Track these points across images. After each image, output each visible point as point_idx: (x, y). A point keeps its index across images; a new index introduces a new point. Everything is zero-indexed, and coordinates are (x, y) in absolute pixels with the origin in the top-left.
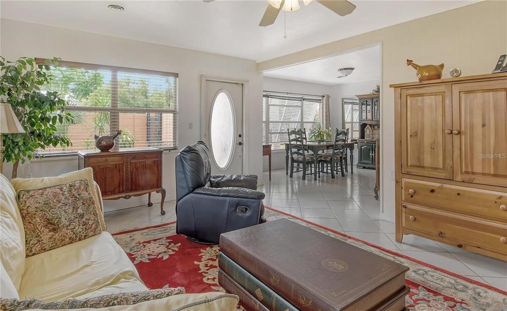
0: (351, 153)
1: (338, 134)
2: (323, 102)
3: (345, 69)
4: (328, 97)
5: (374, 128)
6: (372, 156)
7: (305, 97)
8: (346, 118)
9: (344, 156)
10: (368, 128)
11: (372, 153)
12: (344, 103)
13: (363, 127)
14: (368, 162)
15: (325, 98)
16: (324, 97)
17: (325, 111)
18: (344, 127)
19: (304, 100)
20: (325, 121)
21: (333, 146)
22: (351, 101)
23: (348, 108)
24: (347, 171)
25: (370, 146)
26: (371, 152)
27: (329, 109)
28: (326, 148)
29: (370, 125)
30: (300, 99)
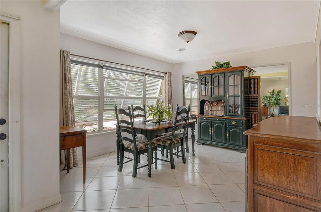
0: (193, 132)
1: (178, 114)
2: (166, 79)
3: (187, 32)
4: (171, 74)
5: (212, 104)
6: (211, 132)
7: (147, 72)
8: (186, 95)
9: (185, 136)
10: (207, 105)
11: (211, 130)
12: (184, 81)
13: (202, 103)
14: (207, 138)
15: (167, 75)
16: (166, 73)
17: (167, 88)
18: (184, 104)
19: (146, 75)
20: (167, 98)
21: (173, 127)
22: (190, 80)
23: (188, 86)
24: (188, 151)
25: (209, 122)
26: (210, 128)
27: (171, 85)
28: (164, 130)
29: (209, 102)
30: (142, 74)
